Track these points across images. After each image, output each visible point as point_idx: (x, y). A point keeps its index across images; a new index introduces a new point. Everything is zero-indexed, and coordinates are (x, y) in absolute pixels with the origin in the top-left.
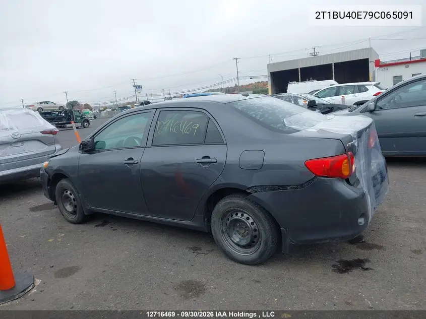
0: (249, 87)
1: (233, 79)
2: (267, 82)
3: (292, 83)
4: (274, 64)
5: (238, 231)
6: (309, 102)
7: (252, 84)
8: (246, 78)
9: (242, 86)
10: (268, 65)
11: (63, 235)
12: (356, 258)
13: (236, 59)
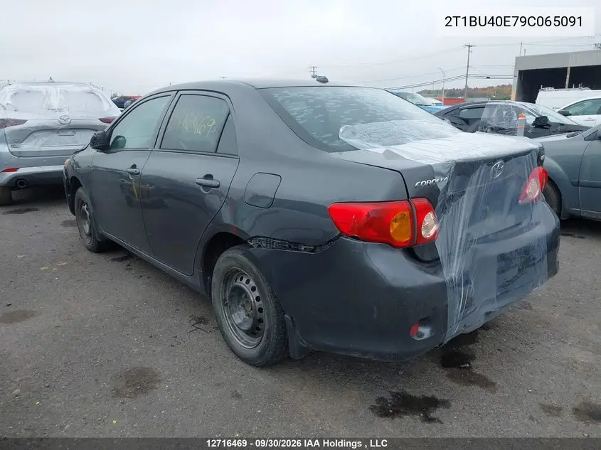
0: (487, 92)
1: (459, 77)
2: (510, 86)
3: (547, 89)
4: (527, 57)
5: (243, 306)
6: (537, 119)
7: (493, 87)
8: (480, 76)
9: (476, 89)
10: (516, 58)
11: (64, 264)
12: (429, 395)
13: (469, 46)
